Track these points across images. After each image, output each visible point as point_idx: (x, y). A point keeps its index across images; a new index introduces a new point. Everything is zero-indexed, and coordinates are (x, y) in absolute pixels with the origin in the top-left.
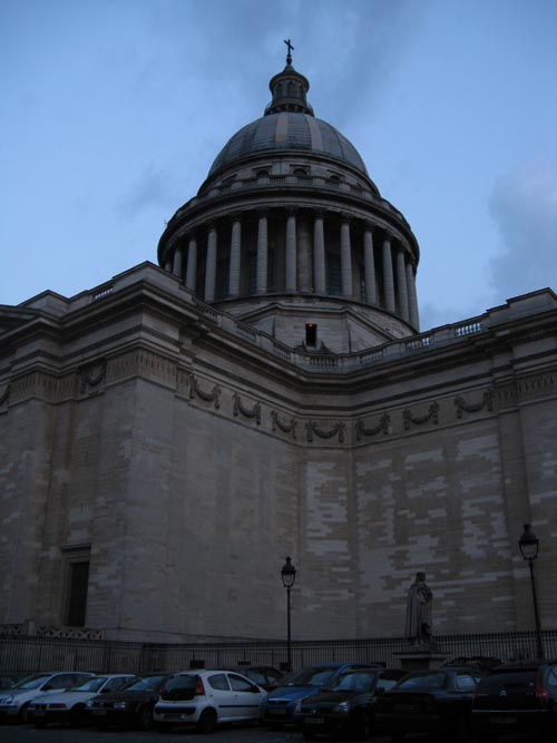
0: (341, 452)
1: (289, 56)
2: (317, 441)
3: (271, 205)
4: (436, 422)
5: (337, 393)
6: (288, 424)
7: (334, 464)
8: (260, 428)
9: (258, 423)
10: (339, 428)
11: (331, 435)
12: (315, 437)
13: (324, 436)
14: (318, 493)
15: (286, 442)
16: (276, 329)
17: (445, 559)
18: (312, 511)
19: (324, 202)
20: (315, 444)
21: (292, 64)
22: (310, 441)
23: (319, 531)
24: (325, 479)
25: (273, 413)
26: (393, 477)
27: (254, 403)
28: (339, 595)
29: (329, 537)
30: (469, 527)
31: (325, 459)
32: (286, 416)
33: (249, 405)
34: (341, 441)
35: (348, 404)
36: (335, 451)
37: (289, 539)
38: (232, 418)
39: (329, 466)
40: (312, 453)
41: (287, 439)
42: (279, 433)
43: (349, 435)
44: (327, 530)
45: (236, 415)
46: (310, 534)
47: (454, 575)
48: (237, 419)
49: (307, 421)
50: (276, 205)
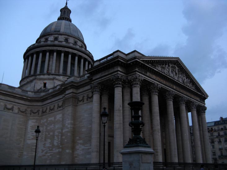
0: (38, 117)
1: (67, 2)
2: (32, 114)
3: (43, 49)
4: (54, 110)
5: (38, 102)
6: (24, 110)
7: (36, 120)
8: (13, 112)
9: (12, 111)
10: (38, 111)
11: (36, 113)
12: (32, 113)
13: (34, 113)
14: (31, 128)
15: (23, 115)
16: (36, 84)
17: (51, 146)
18: (29, 132)
19: (57, 48)
20: (32, 115)
21: (67, 5)
22: (31, 114)
23: (30, 137)
24: (33, 124)
25: (18, 108)
26: (46, 124)
27: (11, 106)
28: (33, 154)
29: (32, 139)
30: (56, 138)
31: (34, 119)
32: (23, 108)
33: (9, 106)
34: (38, 114)
35: (41, 105)
36: (37, 117)
37: (21, 140)
38: (3, 110)
39: (34, 121)
40: (31, 117)
41: (23, 114)
42: (20, 113)
43: (40, 112)
44: (32, 137)
45: (4, 109)
46: (28, 138)
47: (52, 150)
48: (5, 110)
49: (30, 109)
50: (44, 49)
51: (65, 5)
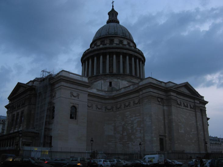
1: (113, 5)
2: (107, 111)
4: (130, 106)
13: (109, 110)
15: (100, 111)
42: (98, 109)
49: (105, 106)
51: (112, 8)
